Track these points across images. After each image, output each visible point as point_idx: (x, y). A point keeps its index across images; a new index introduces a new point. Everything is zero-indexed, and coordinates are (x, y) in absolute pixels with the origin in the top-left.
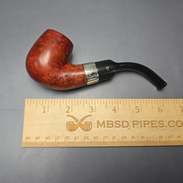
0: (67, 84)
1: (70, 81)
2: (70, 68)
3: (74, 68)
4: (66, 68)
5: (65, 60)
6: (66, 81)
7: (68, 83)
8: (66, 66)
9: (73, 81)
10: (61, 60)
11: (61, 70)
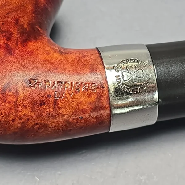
0: (32, 114)
1: (42, 103)
2: (48, 54)
3: (62, 57)
4: (31, 53)
5: (31, 25)
6: (26, 103)
7: (33, 110)
8: (32, 46)
9: (55, 103)
10: (17, 22)
11: (11, 58)
